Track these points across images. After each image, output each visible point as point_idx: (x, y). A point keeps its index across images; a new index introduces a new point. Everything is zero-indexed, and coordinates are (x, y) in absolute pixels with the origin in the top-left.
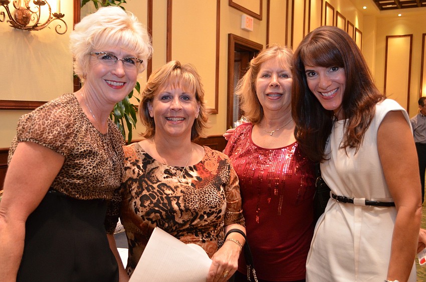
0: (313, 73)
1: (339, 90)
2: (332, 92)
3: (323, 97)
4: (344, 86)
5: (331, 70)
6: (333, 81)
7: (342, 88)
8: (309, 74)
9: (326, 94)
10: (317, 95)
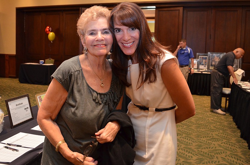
0: (119, 30)
1: (134, 42)
2: (130, 44)
3: (124, 46)
4: (138, 41)
5: (131, 30)
6: (132, 37)
7: (136, 41)
8: (116, 30)
9: (126, 45)
10: (120, 45)
